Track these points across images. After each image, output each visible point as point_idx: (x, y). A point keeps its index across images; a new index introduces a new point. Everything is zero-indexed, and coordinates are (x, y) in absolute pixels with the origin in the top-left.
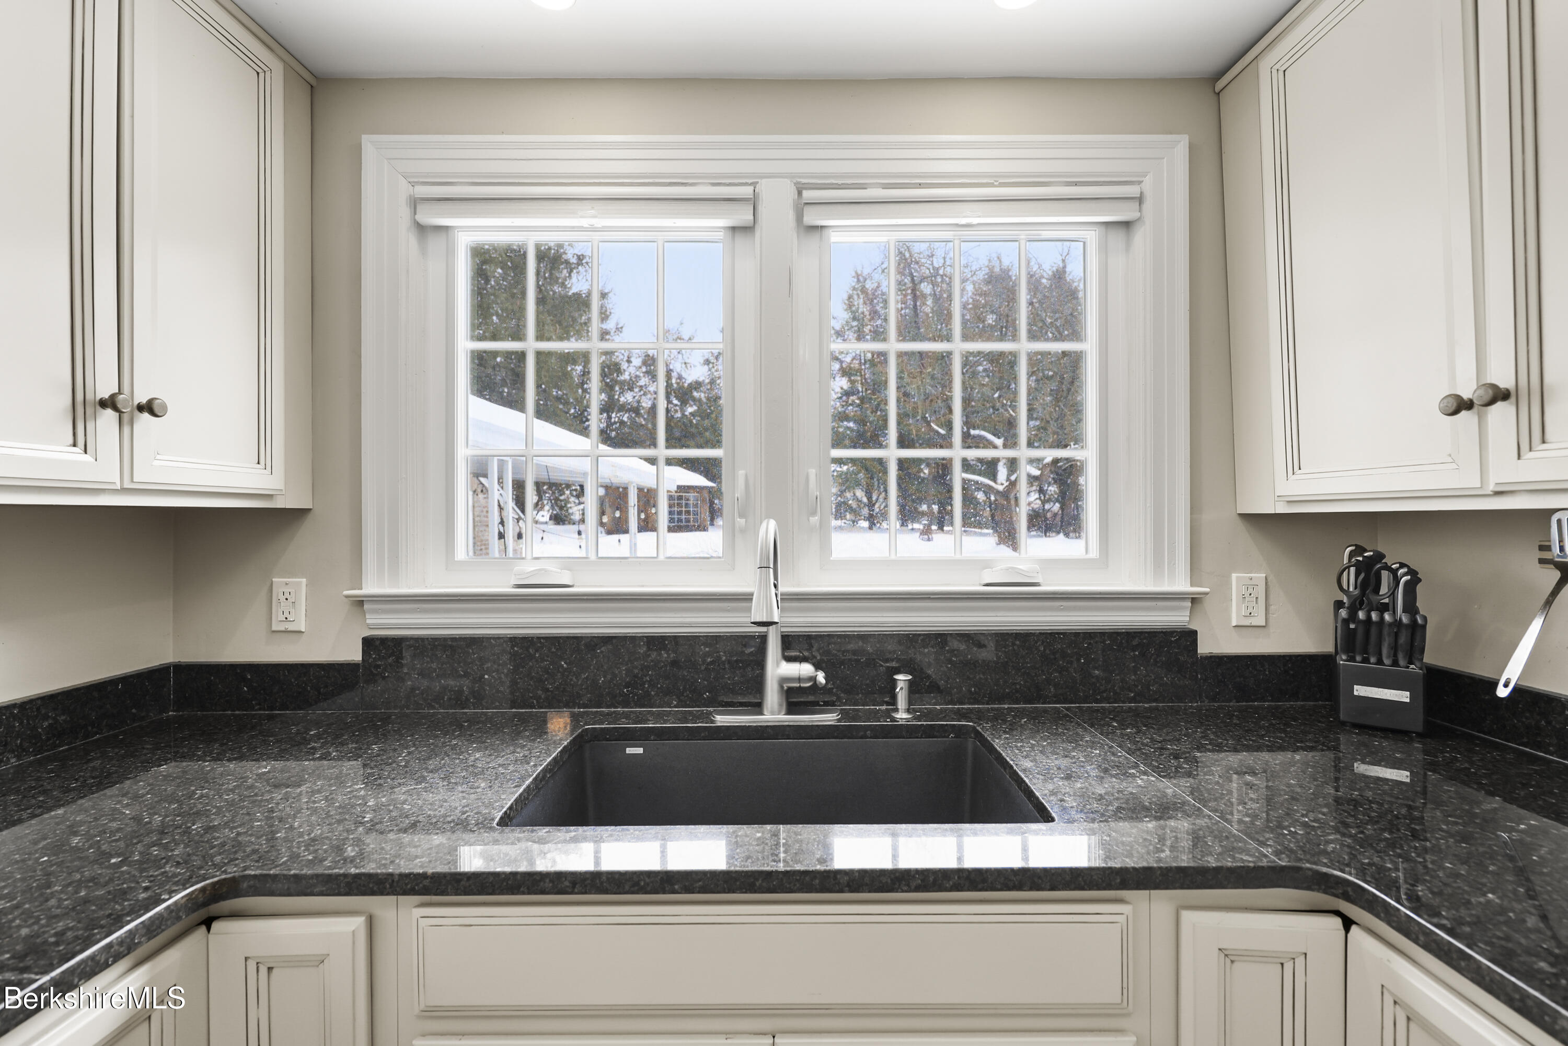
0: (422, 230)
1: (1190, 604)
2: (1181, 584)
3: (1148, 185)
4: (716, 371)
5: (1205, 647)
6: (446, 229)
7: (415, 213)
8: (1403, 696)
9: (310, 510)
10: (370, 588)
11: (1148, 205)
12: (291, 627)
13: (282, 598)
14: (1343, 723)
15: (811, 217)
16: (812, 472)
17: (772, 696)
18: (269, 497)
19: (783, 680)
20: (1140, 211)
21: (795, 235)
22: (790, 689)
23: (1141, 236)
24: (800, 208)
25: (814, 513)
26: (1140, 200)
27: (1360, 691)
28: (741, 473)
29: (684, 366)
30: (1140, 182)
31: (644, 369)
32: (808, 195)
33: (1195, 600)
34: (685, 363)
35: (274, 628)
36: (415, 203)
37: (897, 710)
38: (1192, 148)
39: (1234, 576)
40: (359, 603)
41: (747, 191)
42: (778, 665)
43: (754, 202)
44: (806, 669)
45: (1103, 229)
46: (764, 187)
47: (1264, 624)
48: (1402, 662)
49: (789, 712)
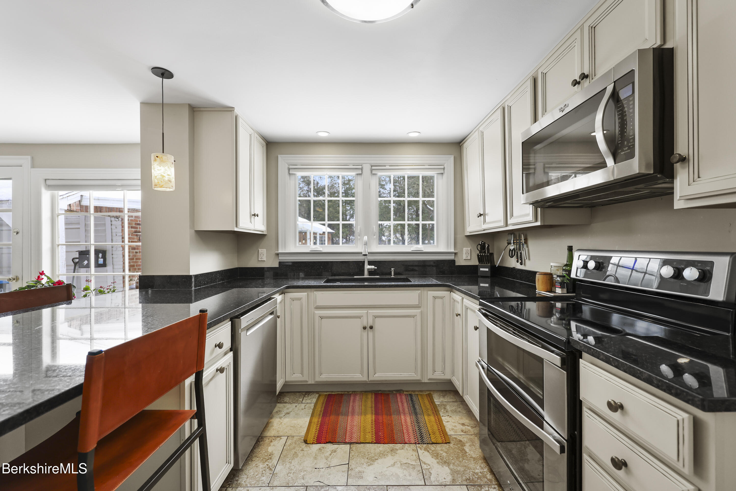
0: (290, 174)
1: (454, 254)
2: (452, 250)
3: (445, 166)
4: (334, 181)
5: (457, 264)
6: (295, 174)
7: (289, 171)
8: (487, 270)
9: (266, 235)
10: (280, 251)
11: (445, 170)
12: (263, 260)
13: (261, 254)
14: (479, 276)
15: (374, 172)
16: (374, 227)
17: (366, 272)
18: (263, 231)
19: (368, 269)
20: (444, 171)
21: (371, 176)
22: (370, 271)
23: (445, 175)
24: (372, 170)
25: (375, 235)
26: (444, 169)
27: (481, 269)
28: (359, 227)
29: (320, 178)
30: (444, 165)
31: (302, 180)
32: (373, 168)
33: (456, 254)
34: (320, 177)
35: (259, 260)
36: (289, 169)
37: (392, 276)
38: (455, 158)
39: (464, 249)
40: (278, 254)
41: (360, 167)
42: (367, 266)
43: (362, 169)
44: (373, 267)
45: (437, 174)
46: (364, 166)
47: (470, 259)
48: (487, 263)
49: (369, 276)
